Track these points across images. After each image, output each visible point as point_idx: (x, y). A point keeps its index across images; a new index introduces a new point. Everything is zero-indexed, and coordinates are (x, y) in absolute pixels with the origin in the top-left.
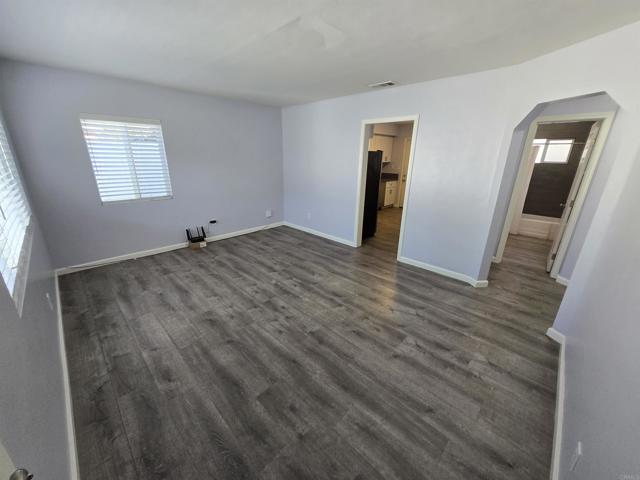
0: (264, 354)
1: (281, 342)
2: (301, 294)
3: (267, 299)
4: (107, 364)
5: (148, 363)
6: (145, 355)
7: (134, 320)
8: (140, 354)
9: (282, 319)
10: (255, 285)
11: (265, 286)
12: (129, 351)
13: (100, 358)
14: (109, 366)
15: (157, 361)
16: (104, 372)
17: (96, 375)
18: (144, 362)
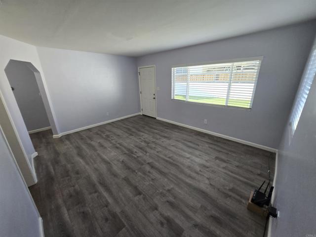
0: (147, 132)
1: (142, 134)
2: (134, 148)
3: (149, 145)
9: (142, 139)
10: (158, 152)
11: (152, 151)
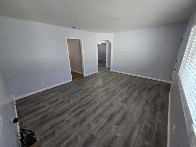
4: (157, 115)
5: (148, 106)
6: (147, 108)
7: (138, 122)
8: (147, 109)
12: (149, 113)
13: (157, 118)
14: (156, 114)
15: (146, 105)
16: (158, 113)
17: (160, 114)
18: (148, 107)
